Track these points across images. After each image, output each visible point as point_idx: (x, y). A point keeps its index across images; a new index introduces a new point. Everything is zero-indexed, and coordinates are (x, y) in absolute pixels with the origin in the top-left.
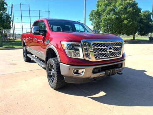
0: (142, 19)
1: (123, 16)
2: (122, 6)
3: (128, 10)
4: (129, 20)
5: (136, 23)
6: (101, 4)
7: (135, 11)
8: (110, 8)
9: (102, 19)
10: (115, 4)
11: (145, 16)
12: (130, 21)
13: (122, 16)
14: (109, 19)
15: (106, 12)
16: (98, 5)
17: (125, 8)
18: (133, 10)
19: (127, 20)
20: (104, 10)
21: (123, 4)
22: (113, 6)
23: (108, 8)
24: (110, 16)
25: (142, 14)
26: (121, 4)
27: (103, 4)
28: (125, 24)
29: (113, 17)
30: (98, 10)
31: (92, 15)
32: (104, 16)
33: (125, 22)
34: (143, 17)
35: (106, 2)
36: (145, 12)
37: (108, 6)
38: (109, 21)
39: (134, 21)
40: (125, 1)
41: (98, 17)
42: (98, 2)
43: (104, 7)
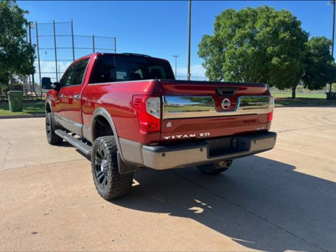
0: (310, 54)
1: (270, 50)
2: (268, 29)
3: (282, 36)
4: (283, 56)
5: (298, 62)
6: (225, 24)
7: (295, 38)
8: (243, 31)
9: (226, 55)
10: (254, 23)
11: (316, 48)
12: (285, 60)
13: (268, 49)
15: (234, 40)
16: (218, 26)
17: (276, 33)
18: (292, 35)
19: (280, 58)
20: (231, 37)
21: (271, 23)
22: (249, 27)
23: (239, 33)
24: (244, 48)
25: (311, 45)
26: (267, 25)
27: (228, 23)
28: (274, 66)
29: (249, 51)
30: (218, 36)
31: (205, 45)
32: (231, 48)
33: (275, 61)
34: (312, 51)
35: (235, 20)
36: (318, 40)
37: (239, 27)
38: (241, 60)
39: (295, 60)
40: (275, 17)
41: (217, 49)
42: (218, 18)
43: (230, 31)
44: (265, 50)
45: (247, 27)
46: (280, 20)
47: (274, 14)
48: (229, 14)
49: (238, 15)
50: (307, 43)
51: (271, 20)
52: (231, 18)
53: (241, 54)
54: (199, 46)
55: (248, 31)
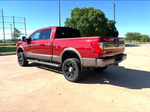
0: (108, 27)
1: (94, 25)
2: (93, 17)
3: (99, 19)
6: (76, 14)
7: (103, 20)
8: (84, 17)
10: (87, 14)
11: (110, 24)
12: (100, 29)
14: (84, 27)
16: (73, 15)
17: (96, 18)
18: (102, 19)
19: (98, 28)
20: (79, 19)
21: (94, 14)
23: (82, 18)
24: (84, 24)
25: (108, 23)
26: (93, 15)
28: (96, 31)
29: (87, 25)
30: (73, 19)
31: (68, 22)
32: (79, 24)
33: (97, 29)
34: (108, 25)
35: (80, 12)
36: (111, 21)
37: (82, 15)
38: (84, 29)
39: (104, 29)
40: (95, 12)
41: (73, 24)
42: (72, 11)
43: (78, 17)
44: (93, 25)
45: (85, 15)
46: (98, 13)
47: (95, 11)
48: (77, 9)
49: (81, 10)
50: (107, 23)
51: (94, 13)
52: (78, 11)
53: (83, 27)
54: (65, 23)
55: (85, 17)
